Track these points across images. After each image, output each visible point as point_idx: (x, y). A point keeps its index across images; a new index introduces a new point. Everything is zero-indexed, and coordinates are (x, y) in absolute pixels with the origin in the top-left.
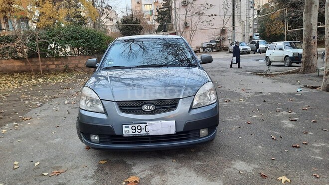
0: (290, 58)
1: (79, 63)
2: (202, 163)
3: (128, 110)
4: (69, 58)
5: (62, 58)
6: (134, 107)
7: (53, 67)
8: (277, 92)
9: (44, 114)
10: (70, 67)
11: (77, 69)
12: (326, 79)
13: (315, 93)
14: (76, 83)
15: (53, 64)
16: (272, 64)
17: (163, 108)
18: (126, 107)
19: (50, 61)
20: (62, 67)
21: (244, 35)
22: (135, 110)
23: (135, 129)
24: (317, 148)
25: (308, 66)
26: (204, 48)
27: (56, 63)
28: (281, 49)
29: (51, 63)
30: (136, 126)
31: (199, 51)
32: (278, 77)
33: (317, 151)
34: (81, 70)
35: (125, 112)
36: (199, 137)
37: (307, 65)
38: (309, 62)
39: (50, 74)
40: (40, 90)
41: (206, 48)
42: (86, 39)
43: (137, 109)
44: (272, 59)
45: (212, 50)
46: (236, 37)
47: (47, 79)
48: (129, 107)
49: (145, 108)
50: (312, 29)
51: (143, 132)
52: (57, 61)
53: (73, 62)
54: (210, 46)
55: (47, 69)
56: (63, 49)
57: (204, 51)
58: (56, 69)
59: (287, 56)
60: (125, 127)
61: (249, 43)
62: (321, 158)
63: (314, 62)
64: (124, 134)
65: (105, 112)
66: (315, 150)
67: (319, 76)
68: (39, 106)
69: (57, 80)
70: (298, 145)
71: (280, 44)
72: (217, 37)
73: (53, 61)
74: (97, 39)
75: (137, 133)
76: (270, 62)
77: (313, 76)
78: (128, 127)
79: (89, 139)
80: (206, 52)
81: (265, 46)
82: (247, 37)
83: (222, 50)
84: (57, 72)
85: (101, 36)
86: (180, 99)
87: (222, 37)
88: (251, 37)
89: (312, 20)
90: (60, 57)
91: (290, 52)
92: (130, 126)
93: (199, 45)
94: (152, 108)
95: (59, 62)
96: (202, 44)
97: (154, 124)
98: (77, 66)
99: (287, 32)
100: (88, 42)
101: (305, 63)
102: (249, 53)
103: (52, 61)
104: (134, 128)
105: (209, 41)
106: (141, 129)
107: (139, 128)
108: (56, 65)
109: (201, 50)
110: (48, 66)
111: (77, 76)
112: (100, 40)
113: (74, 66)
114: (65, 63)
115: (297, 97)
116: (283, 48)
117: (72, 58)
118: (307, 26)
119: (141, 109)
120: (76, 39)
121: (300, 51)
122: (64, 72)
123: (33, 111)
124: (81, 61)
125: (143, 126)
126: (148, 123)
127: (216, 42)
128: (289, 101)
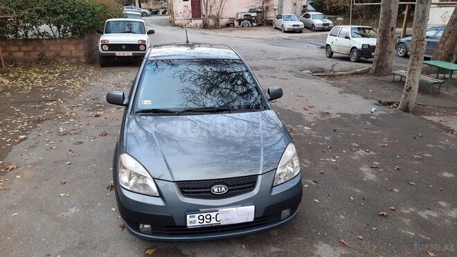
0: (358, 50)
1: (62, 49)
2: (279, 250)
3: (193, 193)
4: (44, 42)
5: (34, 42)
6: (200, 188)
7: (20, 54)
8: (347, 112)
9: (35, 156)
10: (47, 55)
11: (59, 60)
12: (407, 96)
13: (393, 114)
14: (64, 88)
15: (20, 50)
16: (334, 55)
17: (237, 189)
18: (189, 188)
19: (14, 45)
20: (35, 55)
21: (295, 4)
22: (201, 192)
23: (203, 219)
24: (406, 216)
25: (381, 67)
26: (240, 21)
27: (24, 49)
28: (347, 38)
29: (16, 48)
30: (205, 215)
31: (233, 24)
32: (343, 81)
33: (407, 221)
34: (66, 61)
35: (189, 197)
36: (280, 220)
37: (380, 64)
38: (383, 61)
39: (16, 66)
40: (12, 104)
41: (243, 20)
42: (71, 14)
43: (204, 192)
44: (334, 48)
45: (251, 23)
46: (284, 5)
47: (16, 78)
48: (193, 188)
49: (215, 189)
50: (390, 18)
51: (213, 221)
52: (27, 45)
53: (52, 48)
54: (248, 17)
55: (11, 58)
56: (34, 27)
57: (240, 24)
58: (25, 57)
59: (354, 48)
60: (190, 217)
61: (302, 17)
62: (413, 234)
63: (389, 62)
64: (188, 225)
65: (161, 196)
66: (405, 220)
67: (393, 81)
68: (22, 140)
69: (32, 82)
70: (385, 213)
71: (347, 29)
72: (258, 5)
73: (20, 46)
74: (88, 14)
75: (205, 223)
76: (332, 53)
77: (387, 82)
78: (194, 217)
79: (138, 229)
80: (243, 26)
81: (322, 22)
82: (299, 7)
83: (265, 24)
84: (27, 65)
85: (94, 9)
86: (258, 175)
87: (265, 5)
88: (304, 6)
89: (392, 5)
90: (31, 40)
91: (359, 42)
92: (197, 215)
93: (234, 16)
94: (224, 189)
95: (30, 48)
96: (238, 14)
97: (228, 211)
98: (58, 55)
99: (353, 7)
100: (74, 18)
101: (378, 61)
102: (300, 31)
103: (16, 46)
104: (201, 218)
105: (246, 10)
106: (210, 218)
107: (208, 217)
108: (25, 52)
109: (236, 24)
110: (11, 53)
111: (62, 73)
112: (93, 14)
113: (53, 54)
114: (38, 49)
115: (373, 121)
116: (350, 36)
117: (49, 42)
118: (385, 14)
119: (210, 192)
120: (55, 13)
121: (372, 42)
122: (38, 63)
123: (15, 149)
124: (64, 47)
125: (213, 215)
126: (220, 210)
127: (258, 12)
128: (364, 130)
